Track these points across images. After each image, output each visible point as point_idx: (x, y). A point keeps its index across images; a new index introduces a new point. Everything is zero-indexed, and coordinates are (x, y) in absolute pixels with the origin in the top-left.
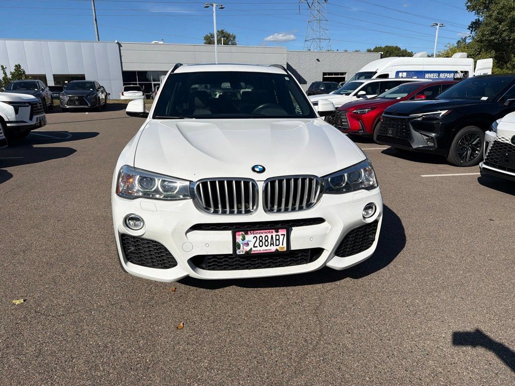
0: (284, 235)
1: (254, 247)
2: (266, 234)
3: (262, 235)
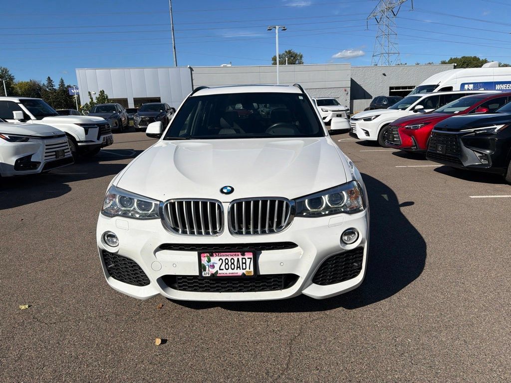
0: (251, 258)
1: (220, 269)
2: (232, 257)
3: (227, 257)
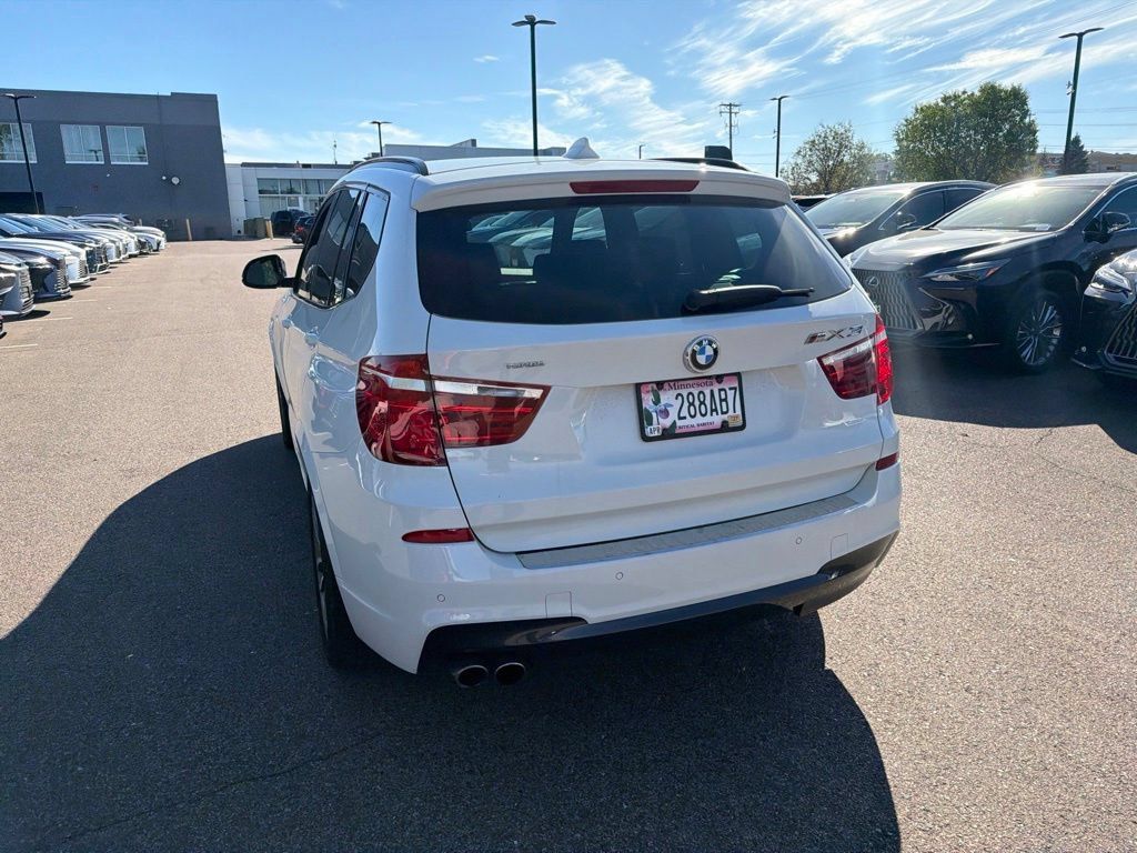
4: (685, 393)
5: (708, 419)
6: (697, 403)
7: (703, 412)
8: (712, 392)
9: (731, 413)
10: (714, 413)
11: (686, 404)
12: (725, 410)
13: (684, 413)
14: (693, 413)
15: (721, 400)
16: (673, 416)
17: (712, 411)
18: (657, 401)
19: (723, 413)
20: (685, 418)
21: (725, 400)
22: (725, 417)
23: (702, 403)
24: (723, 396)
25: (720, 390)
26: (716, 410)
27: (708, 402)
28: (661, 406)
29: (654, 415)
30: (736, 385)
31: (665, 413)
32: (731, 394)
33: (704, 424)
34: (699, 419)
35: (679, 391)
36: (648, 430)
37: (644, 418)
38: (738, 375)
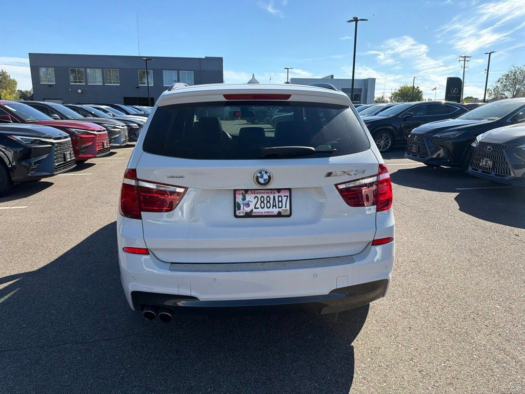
4: (259, 196)
5: (271, 210)
6: (265, 202)
7: (268, 206)
8: (274, 197)
9: (284, 208)
10: (274, 207)
11: (259, 202)
12: (280, 206)
13: (258, 205)
14: (262, 206)
15: (279, 201)
16: (252, 206)
17: (273, 206)
18: (244, 199)
19: (279, 208)
20: (258, 208)
21: (281, 201)
22: (280, 210)
23: (268, 202)
24: (280, 199)
25: (279, 196)
26: (275, 206)
27: (271, 201)
28: (246, 202)
29: (242, 205)
30: (288, 194)
31: (248, 205)
32: (284, 199)
33: (268, 212)
34: (266, 210)
35: (256, 195)
36: (237, 213)
37: (237, 206)
38: (290, 190)
